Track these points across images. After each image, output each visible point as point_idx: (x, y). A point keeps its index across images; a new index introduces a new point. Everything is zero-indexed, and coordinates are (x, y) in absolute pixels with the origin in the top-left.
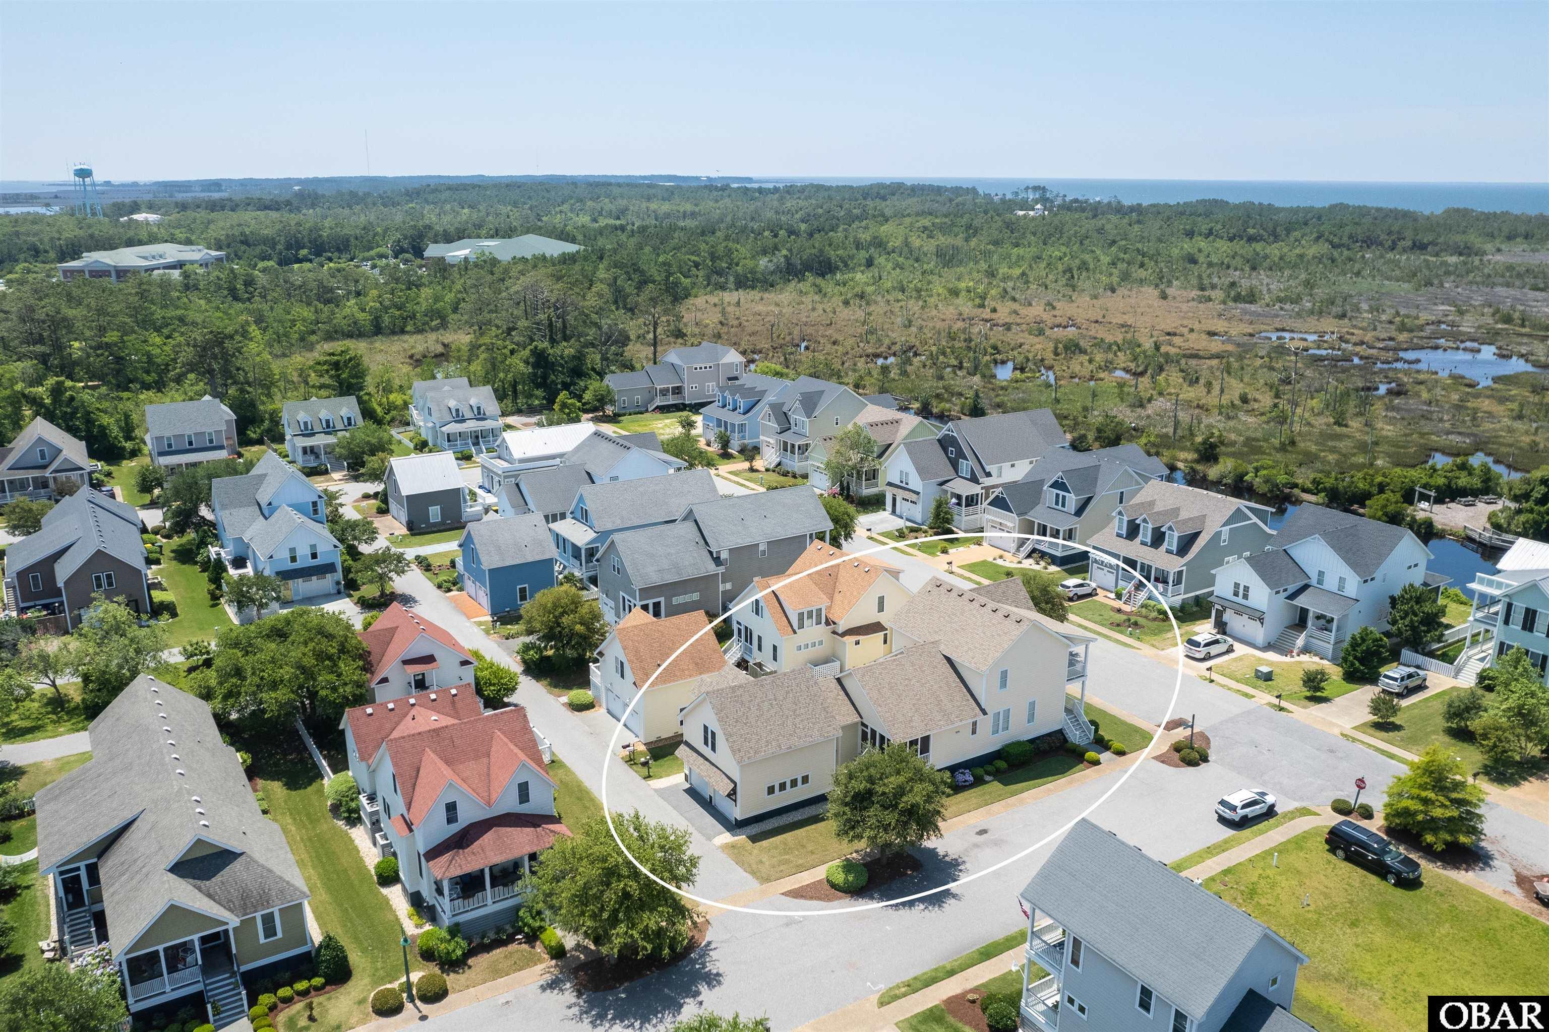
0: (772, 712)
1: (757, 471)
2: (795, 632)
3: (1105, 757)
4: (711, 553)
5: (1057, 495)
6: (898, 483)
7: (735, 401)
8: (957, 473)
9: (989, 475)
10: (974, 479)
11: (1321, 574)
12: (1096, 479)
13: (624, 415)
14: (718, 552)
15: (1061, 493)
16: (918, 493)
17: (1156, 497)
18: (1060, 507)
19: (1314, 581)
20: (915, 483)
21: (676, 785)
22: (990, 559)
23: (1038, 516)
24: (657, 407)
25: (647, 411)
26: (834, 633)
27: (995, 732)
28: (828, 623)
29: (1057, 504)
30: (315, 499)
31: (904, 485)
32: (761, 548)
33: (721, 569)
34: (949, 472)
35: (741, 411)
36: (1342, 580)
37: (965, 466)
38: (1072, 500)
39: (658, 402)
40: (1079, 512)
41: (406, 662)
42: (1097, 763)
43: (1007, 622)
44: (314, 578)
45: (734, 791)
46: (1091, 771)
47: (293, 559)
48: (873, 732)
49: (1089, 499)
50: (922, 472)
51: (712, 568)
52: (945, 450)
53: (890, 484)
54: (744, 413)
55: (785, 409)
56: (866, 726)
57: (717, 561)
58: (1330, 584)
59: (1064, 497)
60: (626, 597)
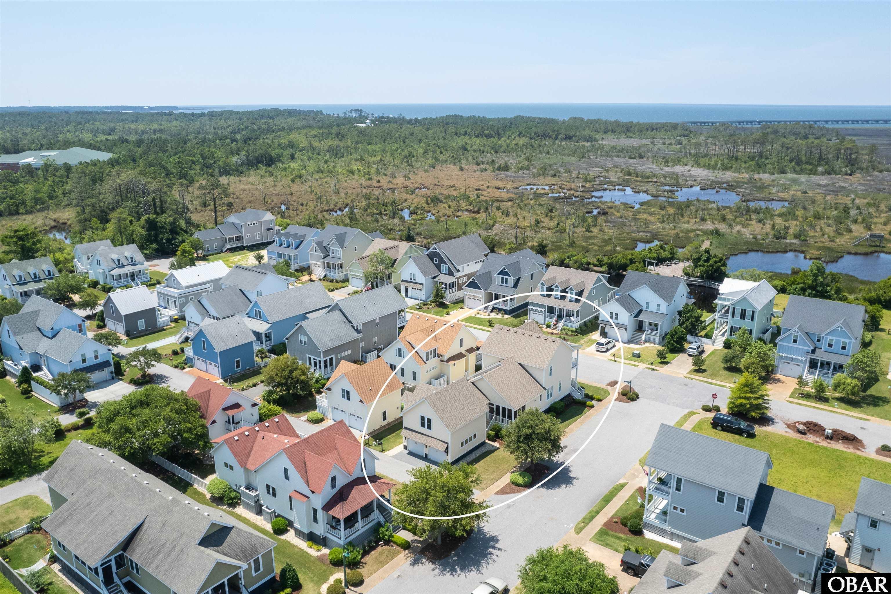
0: (457, 403)
1: (314, 281)
2: (425, 363)
3: (594, 402)
4: (353, 327)
5: (502, 278)
6: (409, 280)
7: (288, 242)
8: (440, 273)
9: (458, 271)
10: (451, 274)
11: (648, 304)
12: (520, 268)
13: (210, 255)
14: (357, 326)
15: (505, 277)
16: (422, 284)
17: (555, 274)
18: (504, 284)
19: (644, 308)
20: (420, 278)
21: (401, 452)
22: (473, 315)
23: (493, 290)
24: (228, 249)
25: (222, 252)
26: (442, 361)
27: (548, 398)
28: (439, 356)
29: (502, 282)
30: (80, 322)
31: (413, 281)
32: (377, 321)
33: (361, 335)
34: (437, 272)
35: (294, 247)
36: (659, 305)
37: (444, 268)
38: (511, 280)
39: (228, 246)
40: (515, 286)
41: (225, 409)
42: (592, 407)
43: (547, 342)
44: (97, 372)
45: (447, 448)
46: (592, 410)
47: (84, 361)
48: (498, 407)
49: (519, 279)
50: (424, 272)
51: (356, 335)
52: (432, 260)
53: (403, 281)
54: (296, 248)
55: (325, 244)
56: (493, 405)
57: (358, 331)
58: (653, 308)
59: (506, 279)
60: (312, 357)
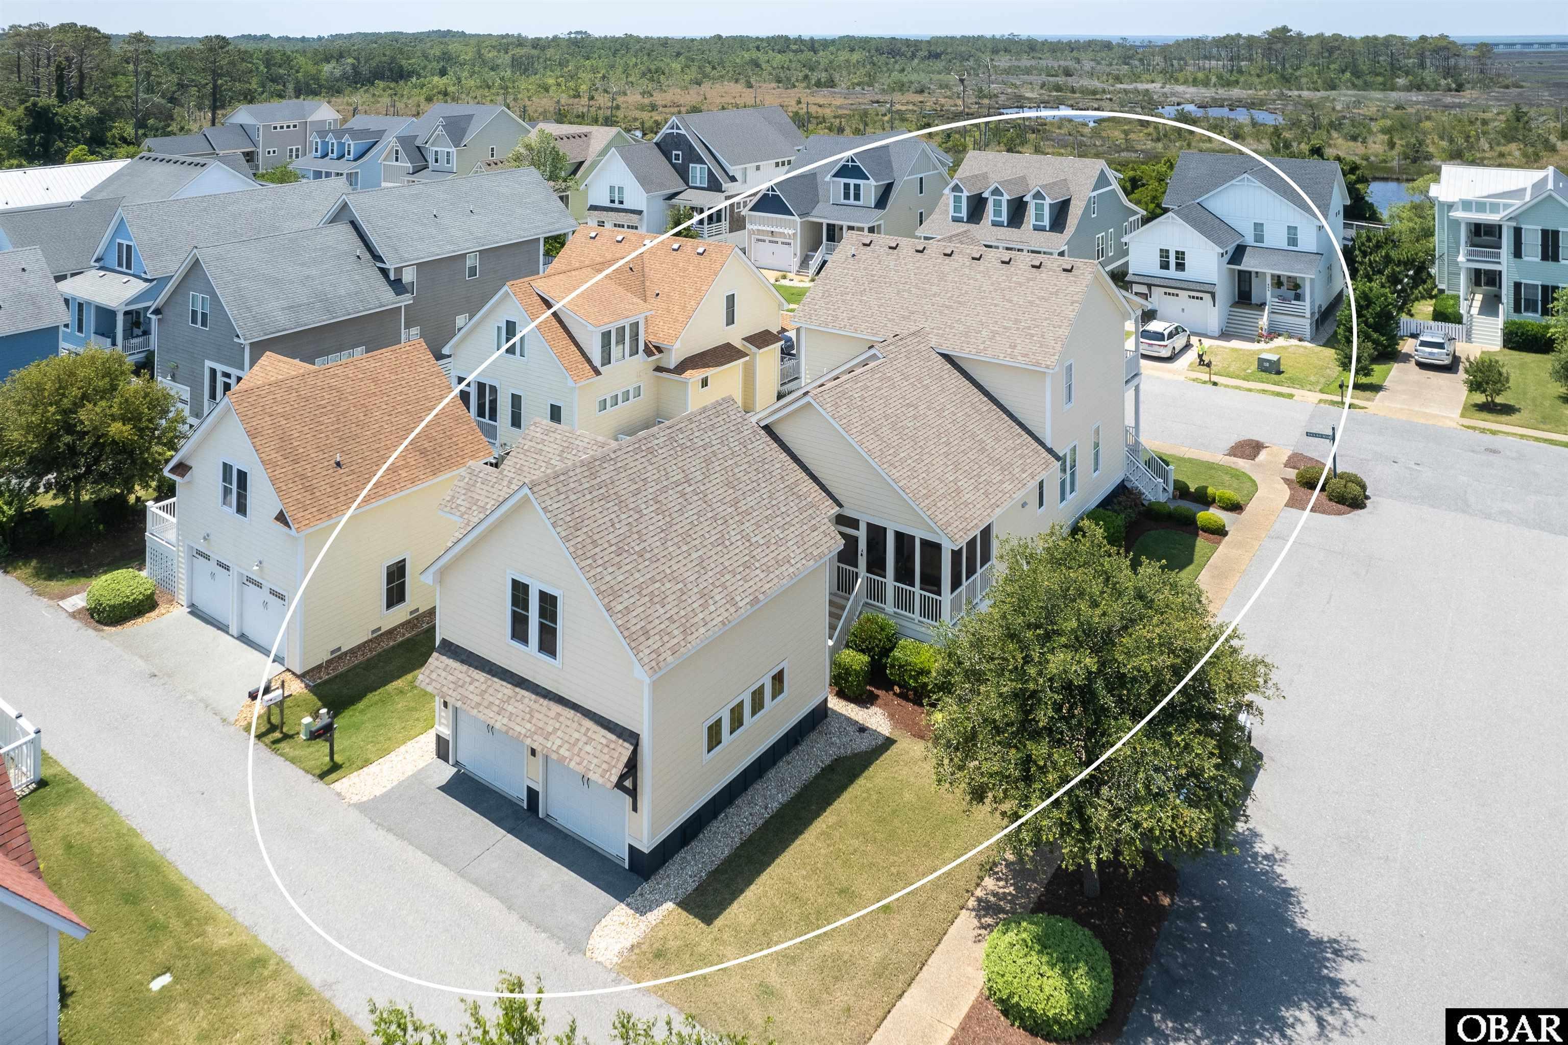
2: (597, 372)
4: (384, 272)
5: (847, 186)
6: (608, 204)
7: (341, 146)
8: (687, 184)
9: (733, 179)
10: (714, 186)
11: (1258, 227)
12: (890, 162)
14: (399, 270)
15: (852, 182)
16: (640, 213)
17: (985, 170)
18: (852, 201)
19: (1249, 239)
20: (636, 197)
23: (823, 216)
26: (659, 369)
28: (648, 352)
29: (847, 196)
31: (616, 205)
32: (469, 263)
33: (406, 300)
34: (676, 184)
35: (352, 157)
36: (1292, 230)
37: (698, 172)
38: (870, 188)
40: (882, 202)
42: (1220, 529)
46: (1226, 546)
49: (889, 187)
50: (645, 181)
51: (387, 298)
52: (667, 155)
53: (593, 208)
54: (355, 160)
55: (418, 142)
56: (855, 523)
57: (397, 286)
58: (1276, 238)
59: (857, 187)
60: (220, 368)
